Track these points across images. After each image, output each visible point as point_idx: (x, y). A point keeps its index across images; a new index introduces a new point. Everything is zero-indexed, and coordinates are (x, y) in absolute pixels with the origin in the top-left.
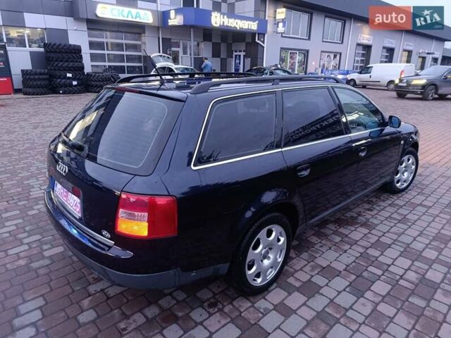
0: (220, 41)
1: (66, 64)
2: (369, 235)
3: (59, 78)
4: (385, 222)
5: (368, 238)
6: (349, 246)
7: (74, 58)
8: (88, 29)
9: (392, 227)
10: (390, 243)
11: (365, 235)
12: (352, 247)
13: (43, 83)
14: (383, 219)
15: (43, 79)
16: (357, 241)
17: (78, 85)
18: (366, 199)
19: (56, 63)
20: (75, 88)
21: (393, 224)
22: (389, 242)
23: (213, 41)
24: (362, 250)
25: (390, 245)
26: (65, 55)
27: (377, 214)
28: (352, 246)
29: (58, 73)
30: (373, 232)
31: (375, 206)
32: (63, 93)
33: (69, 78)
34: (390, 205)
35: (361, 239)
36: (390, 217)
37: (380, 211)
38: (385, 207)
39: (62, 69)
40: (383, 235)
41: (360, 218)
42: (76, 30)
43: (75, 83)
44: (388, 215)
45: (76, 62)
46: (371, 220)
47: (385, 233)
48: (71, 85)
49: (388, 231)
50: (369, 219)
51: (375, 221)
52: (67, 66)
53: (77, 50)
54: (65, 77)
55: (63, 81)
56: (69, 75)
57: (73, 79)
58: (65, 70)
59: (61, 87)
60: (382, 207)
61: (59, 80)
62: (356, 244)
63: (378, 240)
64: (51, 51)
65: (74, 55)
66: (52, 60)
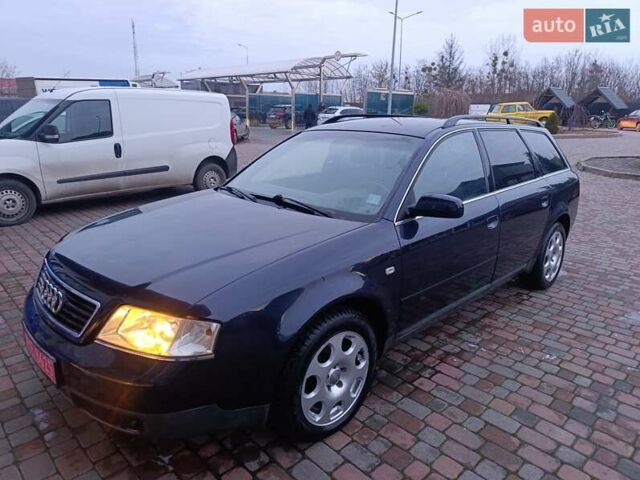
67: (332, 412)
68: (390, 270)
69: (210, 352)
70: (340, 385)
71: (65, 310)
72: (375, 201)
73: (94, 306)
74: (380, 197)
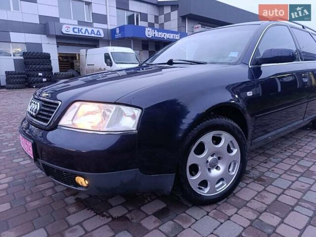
0: (154, 50)
1: (38, 66)
2: (265, 194)
3: (33, 76)
4: (284, 176)
5: (263, 197)
6: (236, 210)
7: (45, 62)
8: (57, 43)
9: (293, 182)
10: (292, 204)
11: (259, 193)
12: (240, 212)
13: (21, 80)
14: (281, 172)
15: (21, 78)
16: (248, 202)
17: (47, 81)
18: (261, 151)
19: (31, 66)
20: (45, 84)
21: (294, 179)
22: (292, 202)
23: (150, 50)
24: (253, 216)
25: (293, 207)
26: (37, 60)
27: (274, 167)
28: (239, 209)
29: (32, 73)
30: (269, 188)
31: (271, 159)
32: (36, 88)
33: (40, 76)
34: (289, 157)
35: (253, 199)
36: (290, 169)
37: (277, 164)
38: (283, 159)
39: (35, 70)
40: (283, 193)
41: (253, 171)
42: (48, 43)
43: (44, 80)
44: (287, 167)
45: (46, 65)
46: (267, 174)
47: (285, 190)
48: (42, 82)
49: (289, 188)
50: (264, 173)
51: (272, 175)
52: (39, 68)
53: (47, 57)
54: (37, 76)
55: (36, 78)
56: (40, 74)
57: (44, 77)
58: (37, 71)
59: (34, 83)
60: (280, 160)
61: (33, 78)
62: (245, 206)
63: (276, 200)
64: (28, 58)
65: (45, 60)
66: (28, 64)
67: (217, 186)
68: (249, 94)
69: (135, 129)
70: (218, 168)
71: (41, 112)
72: (235, 55)
73: (58, 104)
74: (237, 53)
